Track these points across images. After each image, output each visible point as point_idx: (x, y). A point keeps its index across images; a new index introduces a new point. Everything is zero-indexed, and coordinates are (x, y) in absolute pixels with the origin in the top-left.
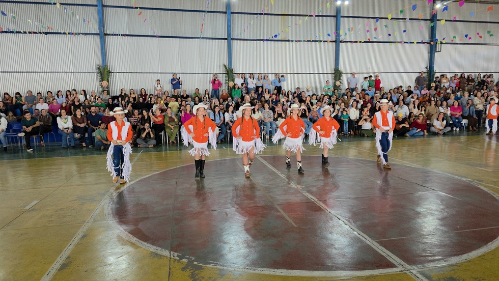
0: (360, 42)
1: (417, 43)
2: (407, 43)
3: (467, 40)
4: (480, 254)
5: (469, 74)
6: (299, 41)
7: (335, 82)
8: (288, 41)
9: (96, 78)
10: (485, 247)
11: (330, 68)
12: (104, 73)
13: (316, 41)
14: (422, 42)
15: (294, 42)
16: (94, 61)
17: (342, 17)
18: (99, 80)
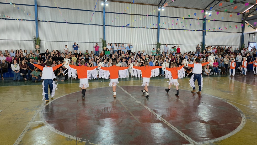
0: (170, 29)
1: (197, 30)
2: (192, 30)
3: (220, 30)
4: (229, 136)
5: (221, 46)
6: (139, 28)
7: (157, 49)
8: (134, 27)
9: (32, 43)
10: (231, 133)
11: (155, 42)
12: (37, 41)
13: (148, 28)
14: (199, 30)
15: (137, 28)
16: (32, 34)
17: (161, 16)
18: (34, 45)
